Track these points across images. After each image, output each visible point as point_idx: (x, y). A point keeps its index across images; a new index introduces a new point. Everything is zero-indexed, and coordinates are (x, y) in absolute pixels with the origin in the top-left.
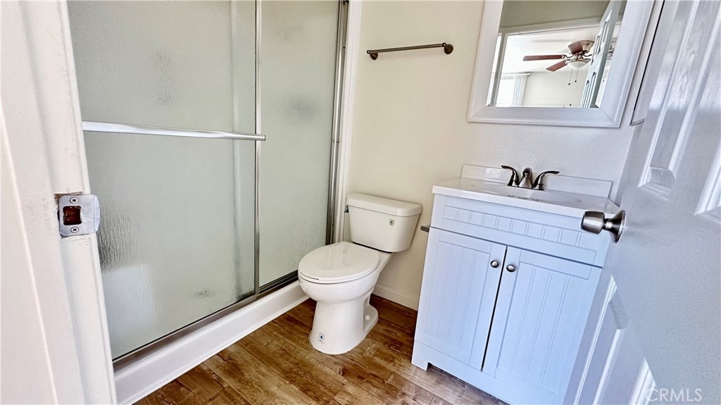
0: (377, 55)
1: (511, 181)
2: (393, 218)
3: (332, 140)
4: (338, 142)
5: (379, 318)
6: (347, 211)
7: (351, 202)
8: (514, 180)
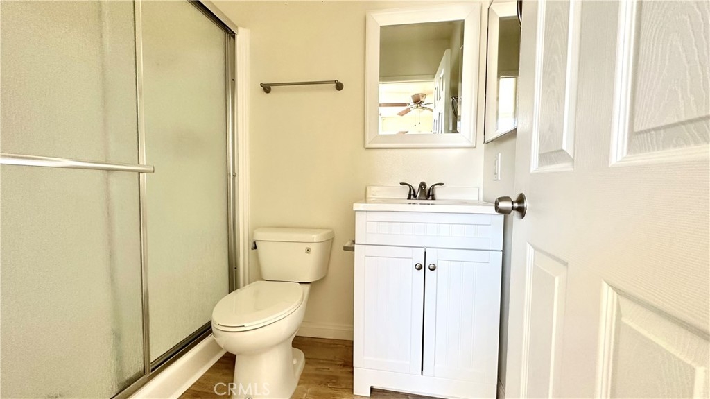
0: (270, 89)
1: (410, 195)
2: (308, 246)
3: (228, 174)
4: (234, 176)
5: (306, 358)
6: (255, 248)
7: (259, 236)
8: (412, 195)
